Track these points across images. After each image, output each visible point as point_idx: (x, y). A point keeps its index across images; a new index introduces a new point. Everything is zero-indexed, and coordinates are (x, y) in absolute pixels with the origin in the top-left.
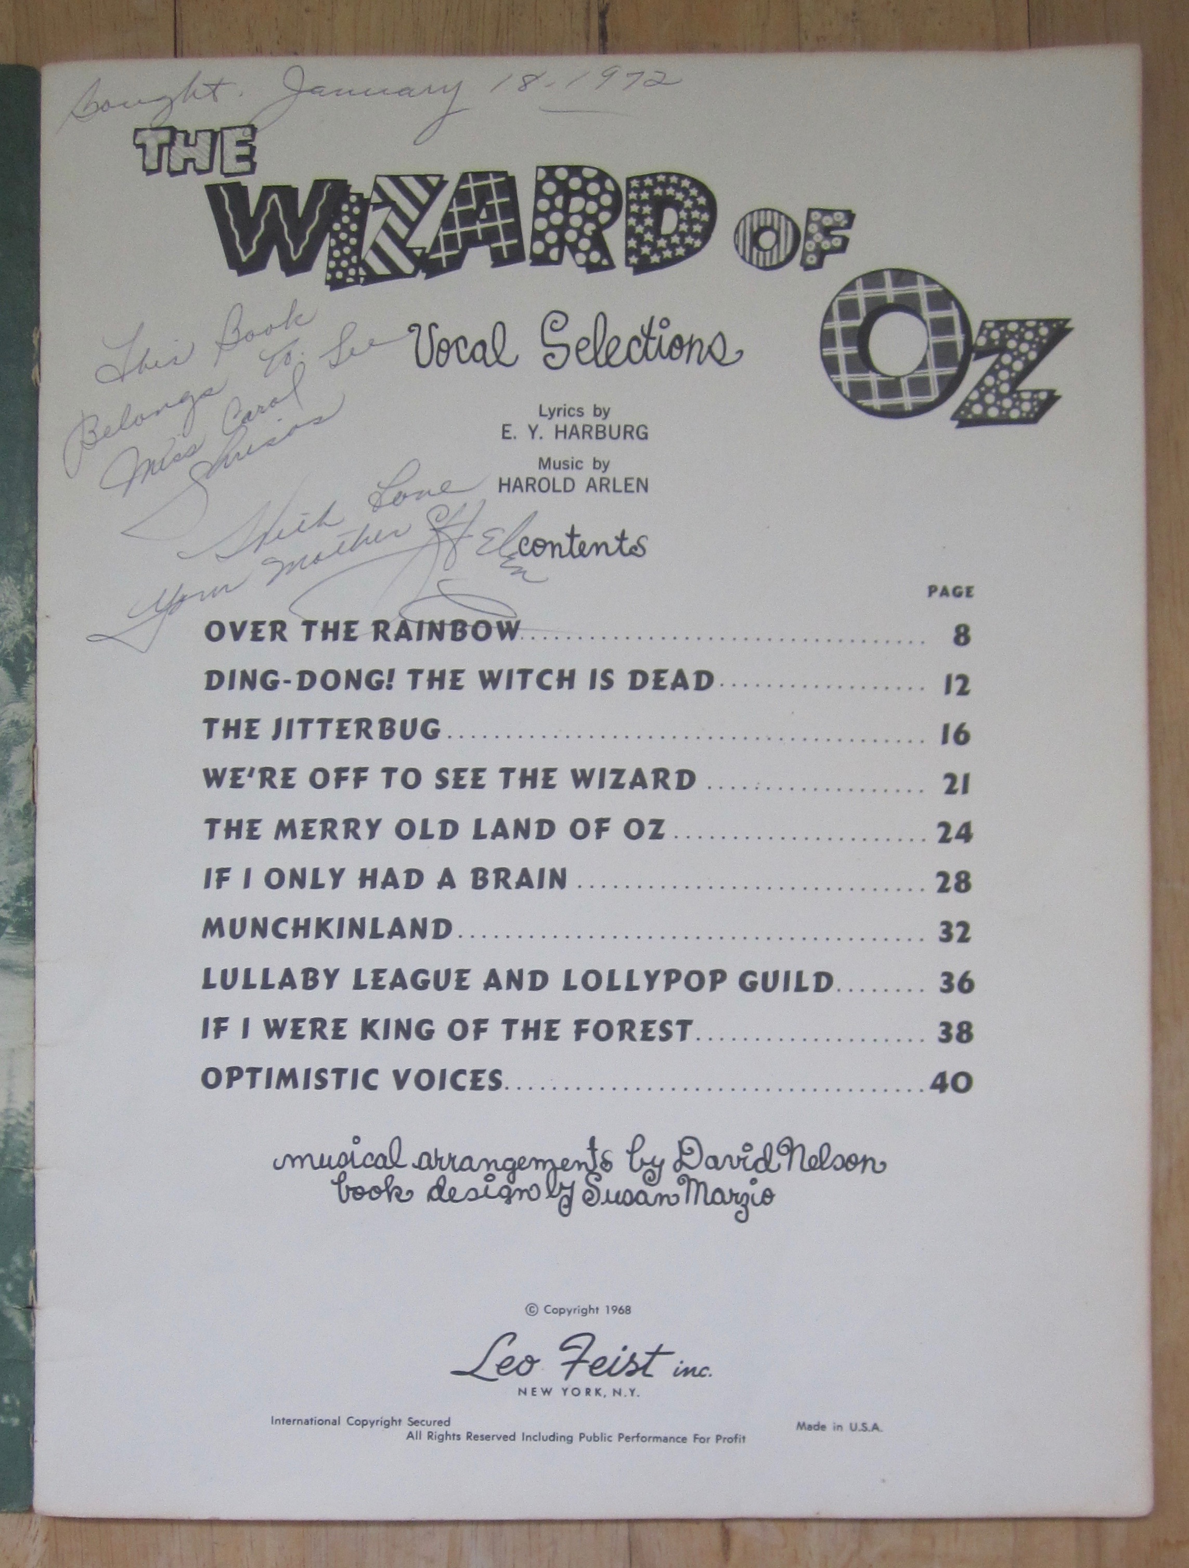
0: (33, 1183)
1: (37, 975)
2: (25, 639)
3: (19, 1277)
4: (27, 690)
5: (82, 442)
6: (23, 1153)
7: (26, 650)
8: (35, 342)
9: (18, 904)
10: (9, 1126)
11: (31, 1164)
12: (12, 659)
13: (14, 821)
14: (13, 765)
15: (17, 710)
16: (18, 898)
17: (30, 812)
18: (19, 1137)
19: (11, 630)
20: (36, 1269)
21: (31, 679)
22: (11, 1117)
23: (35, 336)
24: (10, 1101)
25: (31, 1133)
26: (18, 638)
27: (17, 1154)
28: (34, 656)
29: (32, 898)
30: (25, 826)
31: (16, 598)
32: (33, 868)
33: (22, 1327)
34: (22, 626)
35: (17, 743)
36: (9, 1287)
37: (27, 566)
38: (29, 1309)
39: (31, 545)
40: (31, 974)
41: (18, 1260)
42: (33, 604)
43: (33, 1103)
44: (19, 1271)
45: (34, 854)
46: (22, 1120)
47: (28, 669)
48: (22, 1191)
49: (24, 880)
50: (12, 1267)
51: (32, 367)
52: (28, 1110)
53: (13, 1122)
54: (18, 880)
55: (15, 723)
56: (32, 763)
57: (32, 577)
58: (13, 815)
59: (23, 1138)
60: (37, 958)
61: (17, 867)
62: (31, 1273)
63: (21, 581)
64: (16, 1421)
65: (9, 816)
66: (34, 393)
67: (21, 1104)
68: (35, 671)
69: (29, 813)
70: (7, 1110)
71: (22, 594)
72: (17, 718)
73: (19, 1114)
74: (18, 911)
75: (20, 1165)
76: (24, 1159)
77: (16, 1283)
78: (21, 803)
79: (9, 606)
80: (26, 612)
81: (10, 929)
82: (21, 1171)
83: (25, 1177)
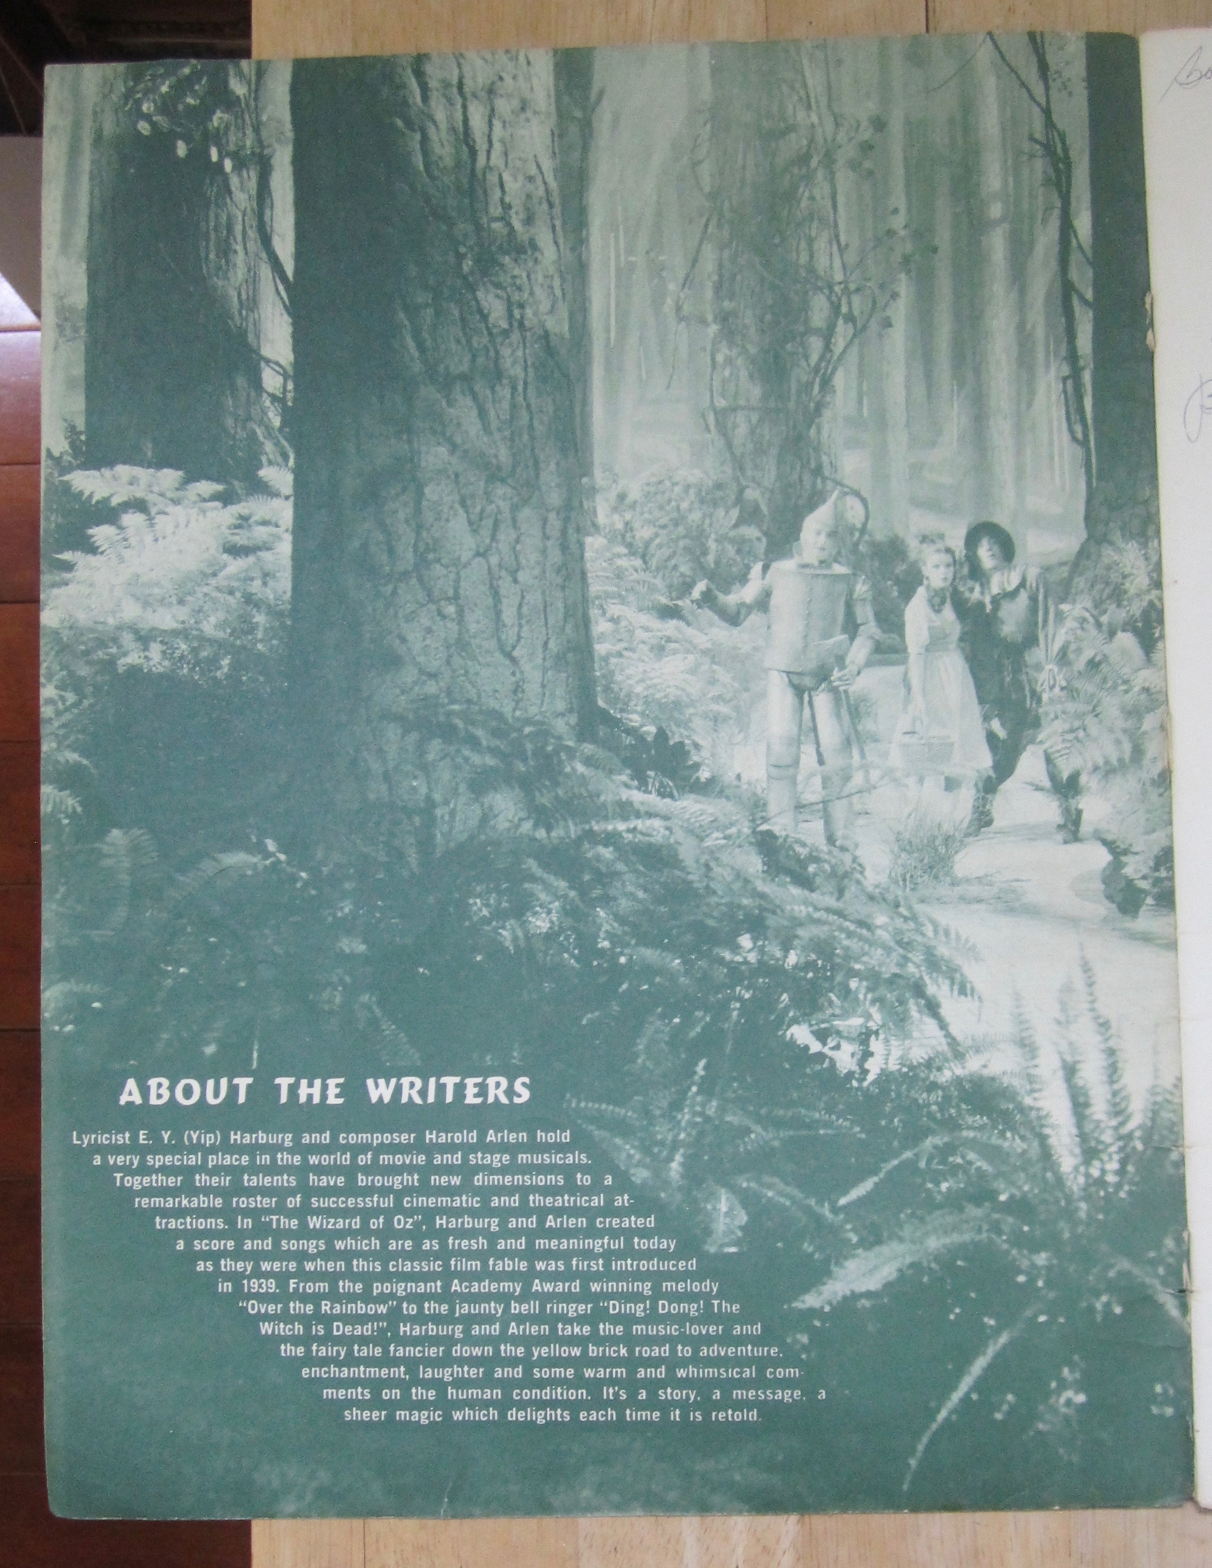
0: (1180, 1163)
1: (1179, 948)
2: (1151, 604)
3: (1171, 1260)
4: (1156, 657)
5: (1202, 406)
6: (1171, 1131)
7: (1154, 615)
8: (1148, 306)
9: (1157, 874)
10: (1155, 1103)
11: (1180, 1142)
12: (1140, 625)
13: (1150, 789)
14: (1145, 733)
15: (1145, 677)
16: (1156, 868)
17: (1164, 779)
18: (1165, 1115)
19: (1138, 595)
20: (1189, 1250)
21: (1160, 645)
22: (1158, 1094)
23: (1148, 300)
24: (1156, 1077)
25: (1179, 1110)
26: (1145, 604)
27: (1165, 1132)
28: (1161, 621)
29: (1171, 868)
30: (1161, 795)
31: (1141, 563)
32: (1170, 837)
33: (1174, 1312)
34: (1149, 591)
35: (1149, 710)
36: (1161, 1271)
37: (1151, 530)
38: (1182, 1294)
39: (1153, 510)
40: (1172, 945)
41: (1169, 1243)
42: (1158, 567)
43: (1180, 1079)
44: (1171, 1254)
45: (1170, 823)
46: (1169, 1097)
47: (1157, 635)
48: (1171, 1171)
49: (1163, 850)
50: (1164, 1251)
51: (1146, 332)
52: (1176, 1086)
53: (1159, 1099)
54: (1156, 850)
55: (1146, 690)
56: (1164, 728)
57: (1156, 542)
58: (1148, 784)
59: (1171, 1115)
60: (1179, 931)
61: (1154, 836)
62: (1184, 1255)
63: (1144, 545)
64: (1169, 1411)
65: (1144, 784)
66: (1149, 357)
67: (1167, 1081)
68: (1162, 637)
69: (1164, 781)
70: (1154, 1086)
71: (1147, 559)
72: (1147, 685)
73: (1165, 1090)
74: (1157, 882)
75: (1167, 1144)
76: (1173, 1137)
77: (1168, 1266)
78: (1156, 771)
79: (1135, 571)
80: (1151, 578)
81: (1149, 901)
82: (1169, 1150)
83: (1174, 1156)
